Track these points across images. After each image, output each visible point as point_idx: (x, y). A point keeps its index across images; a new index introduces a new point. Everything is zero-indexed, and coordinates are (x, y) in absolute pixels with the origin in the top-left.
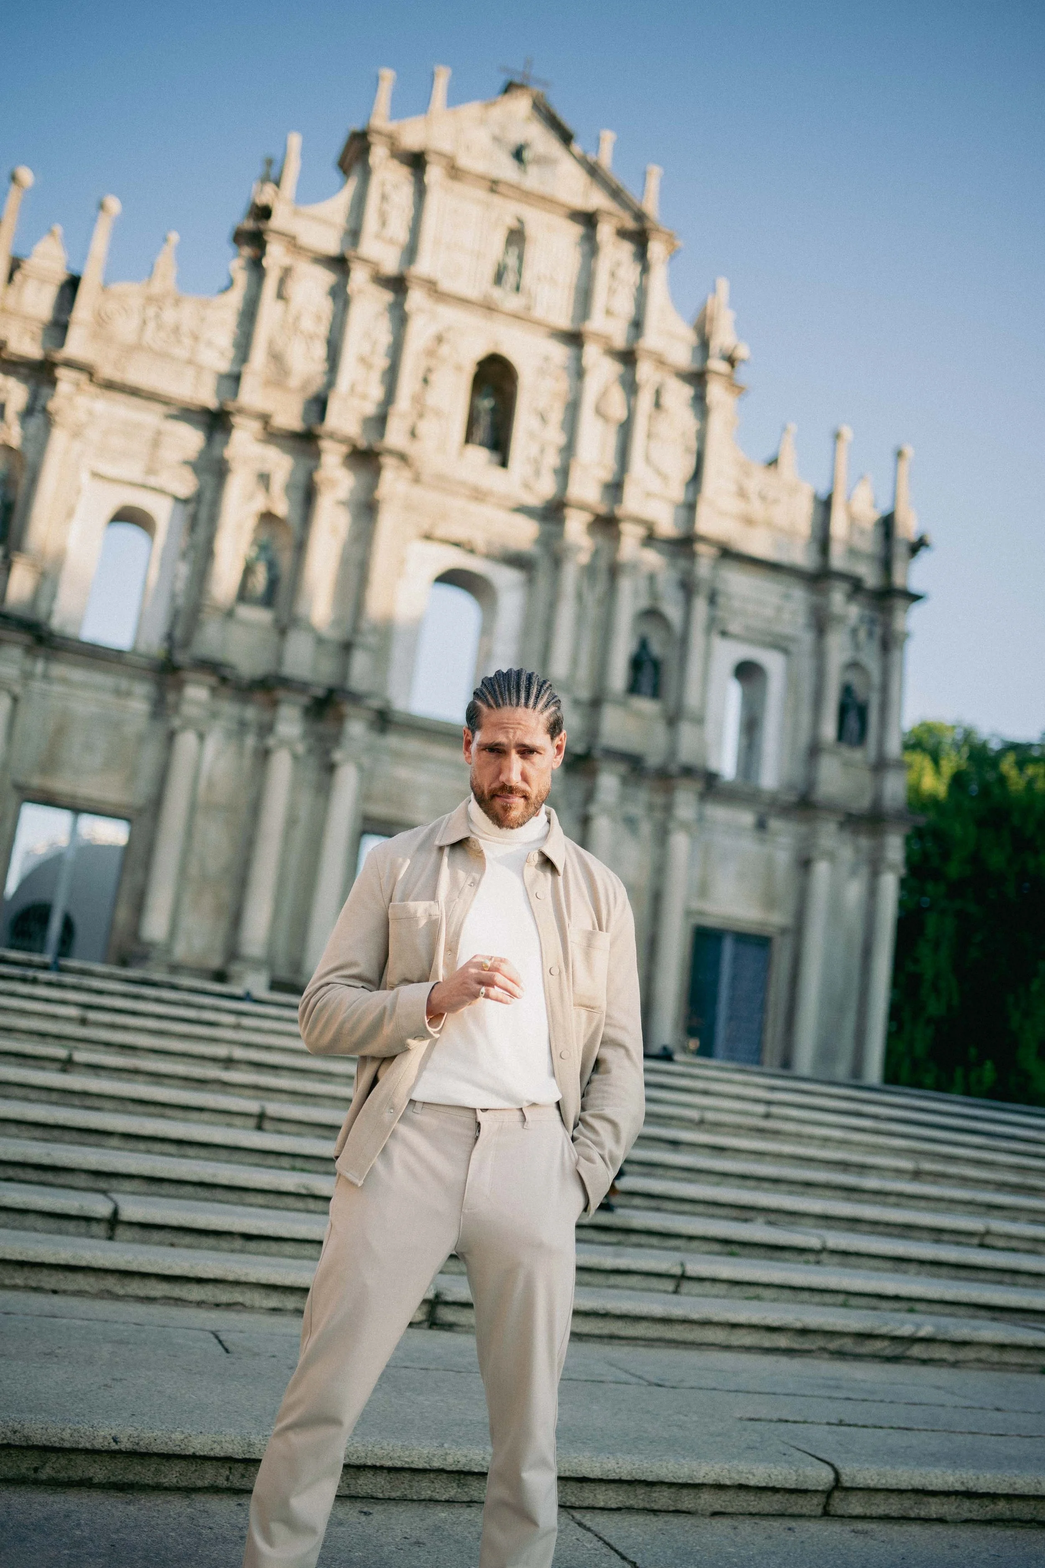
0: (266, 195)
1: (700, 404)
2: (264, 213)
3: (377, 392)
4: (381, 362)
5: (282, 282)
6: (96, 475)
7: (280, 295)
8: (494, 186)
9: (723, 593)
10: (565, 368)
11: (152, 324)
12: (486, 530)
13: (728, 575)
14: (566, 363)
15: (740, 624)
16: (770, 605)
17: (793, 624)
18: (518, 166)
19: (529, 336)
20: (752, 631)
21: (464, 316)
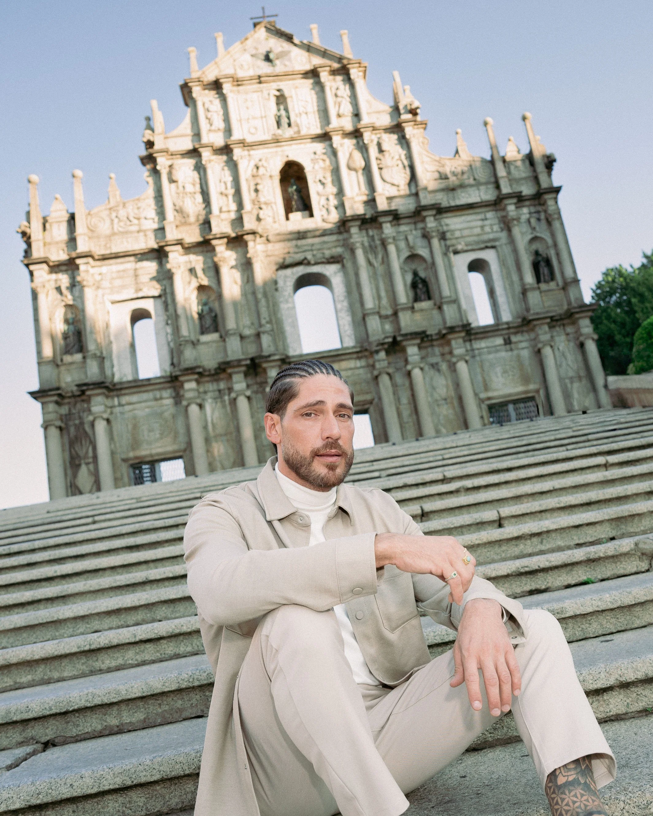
0: (149, 136)
1: (404, 141)
2: (150, 144)
3: (233, 207)
4: (231, 191)
5: (170, 173)
6: (113, 303)
7: (172, 181)
8: (259, 79)
9: (448, 231)
10: (325, 154)
11: (116, 220)
12: (312, 250)
13: (447, 221)
14: (324, 151)
15: (463, 243)
16: (476, 227)
17: (493, 232)
18: (269, 64)
19: (302, 146)
20: (471, 245)
21: (266, 151)
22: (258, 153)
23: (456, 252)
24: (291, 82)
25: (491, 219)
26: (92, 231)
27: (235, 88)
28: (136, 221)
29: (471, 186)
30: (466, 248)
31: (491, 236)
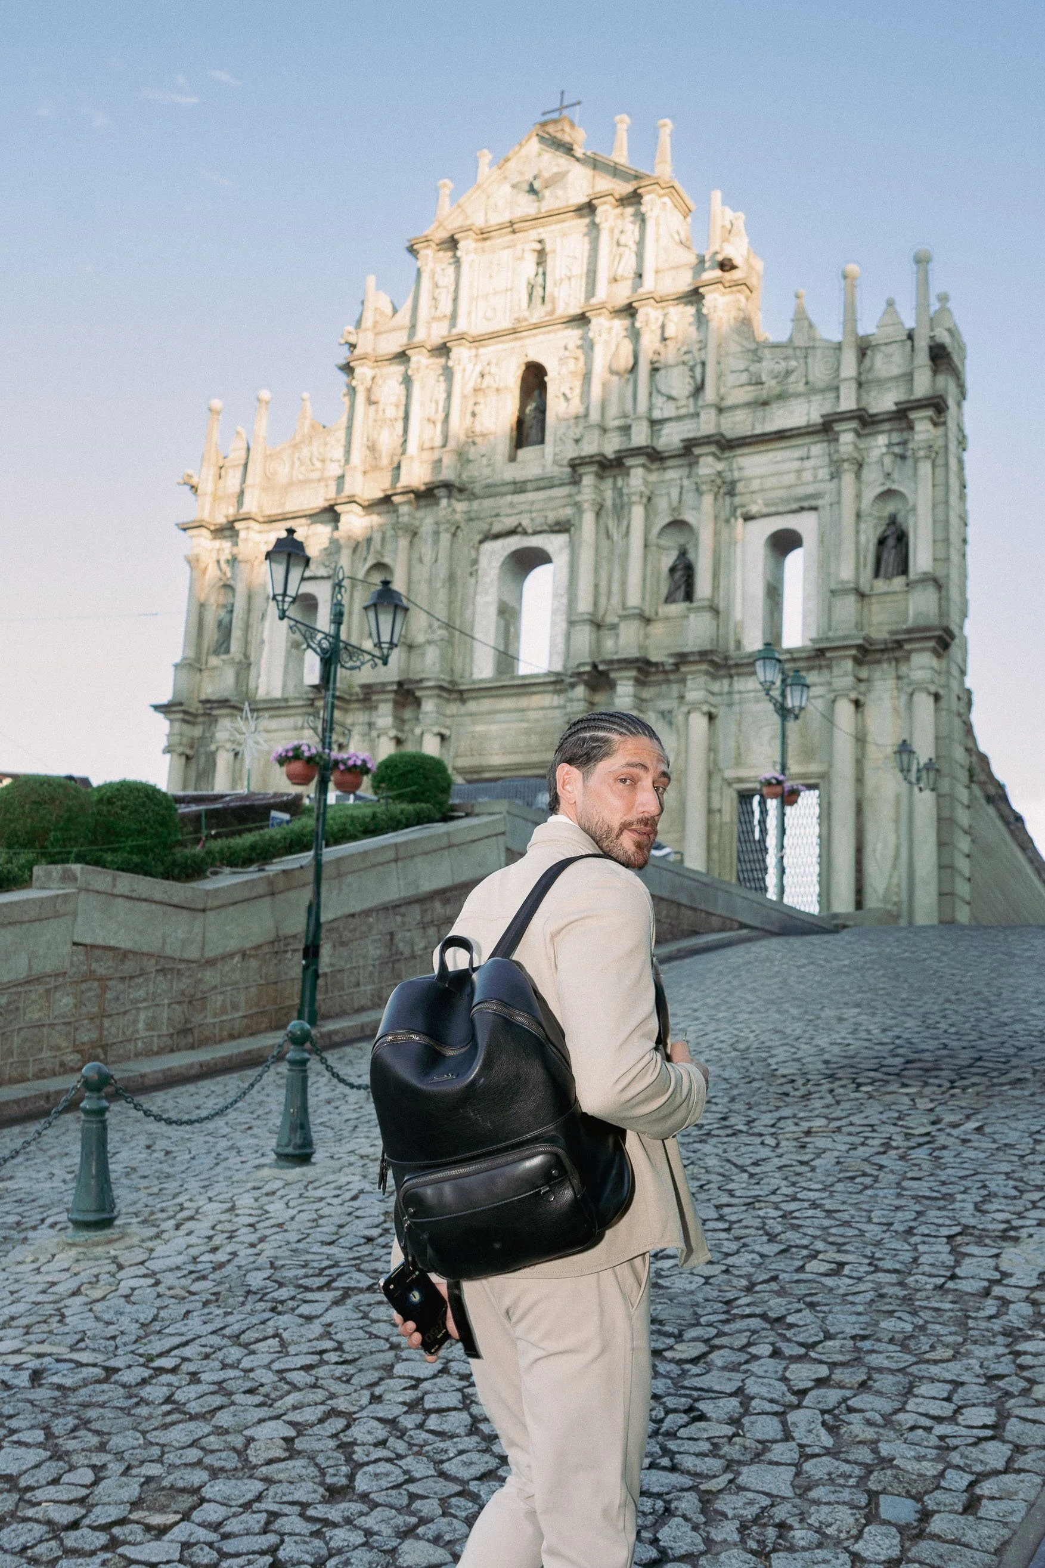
1: (704, 318)
3: (437, 442)
5: (369, 391)
7: (369, 402)
8: (512, 227)
9: (739, 480)
10: (578, 347)
11: (297, 463)
12: (531, 512)
13: (742, 461)
14: (579, 342)
15: (760, 501)
16: (788, 473)
17: (815, 481)
18: (532, 197)
19: (552, 336)
20: (775, 504)
21: (500, 346)
22: (489, 351)
23: (748, 518)
24: (559, 226)
25: (817, 457)
26: (269, 479)
27: (480, 244)
28: (318, 465)
29: (798, 395)
30: (765, 510)
31: (810, 489)
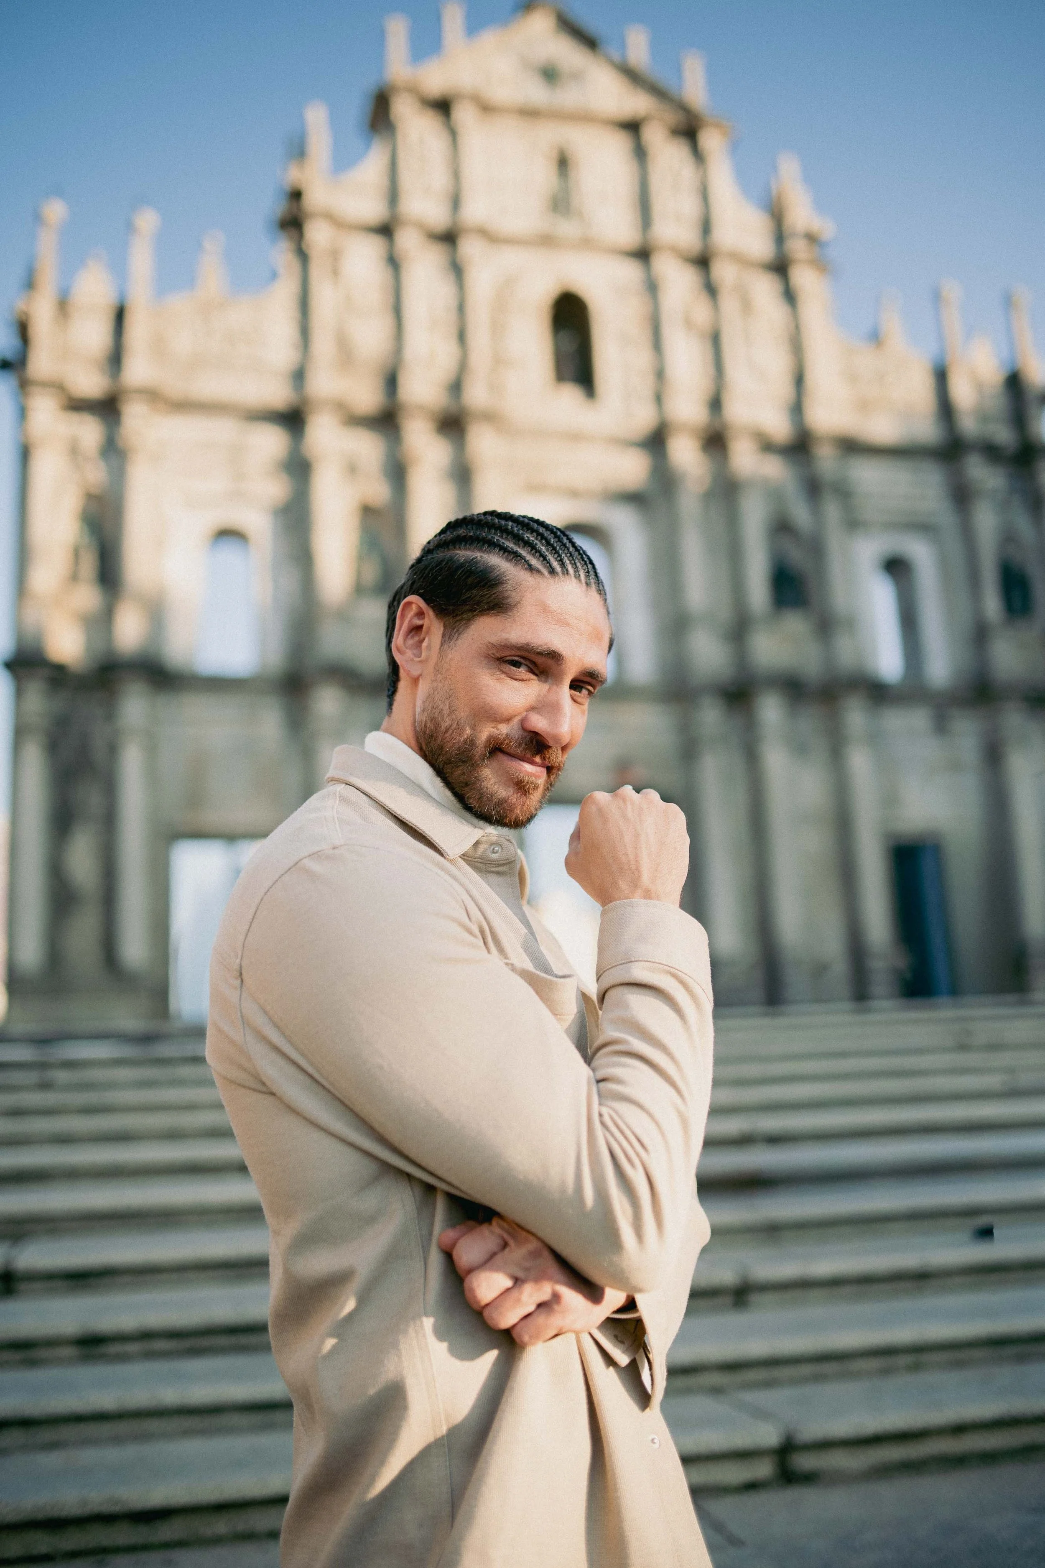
0: (294, 175)
1: (788, 293)
2: (296, 195)
3: (447, 354)
4: (446, 322)
8: (527, 113)
14: (638, 280)
15: (874, 517)
18: (551, 85)
21: (524, 256)
22: (508, 258)
27: (481, 118)
30: (878, 527)
